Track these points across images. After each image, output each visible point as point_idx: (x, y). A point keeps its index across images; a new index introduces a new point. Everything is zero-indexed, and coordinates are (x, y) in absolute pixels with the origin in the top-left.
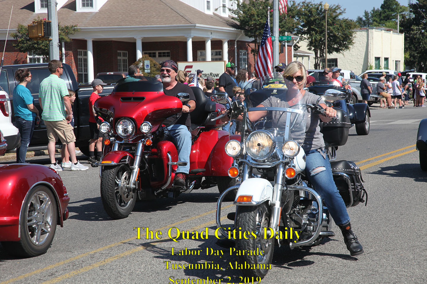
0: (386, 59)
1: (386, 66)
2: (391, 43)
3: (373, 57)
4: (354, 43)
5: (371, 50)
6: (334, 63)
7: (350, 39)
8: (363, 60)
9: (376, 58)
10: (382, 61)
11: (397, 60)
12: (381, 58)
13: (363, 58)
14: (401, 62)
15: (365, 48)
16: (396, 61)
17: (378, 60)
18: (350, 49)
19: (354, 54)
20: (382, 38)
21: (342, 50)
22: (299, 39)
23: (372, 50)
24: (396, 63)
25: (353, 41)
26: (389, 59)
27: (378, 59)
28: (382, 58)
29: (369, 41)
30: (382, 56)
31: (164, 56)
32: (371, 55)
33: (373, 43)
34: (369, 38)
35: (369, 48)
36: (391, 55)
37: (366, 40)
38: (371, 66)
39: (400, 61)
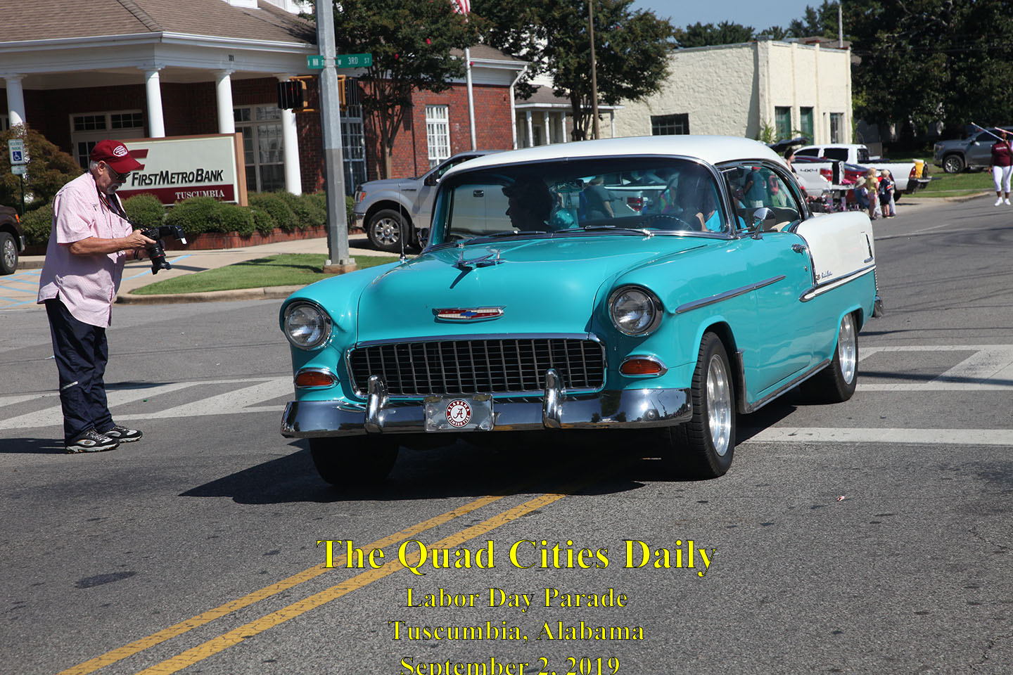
0: (807, 111)
1: (807, 127)
2: (817, 72)
3: (770, 106)
4: (668, 74)
5: (764, 90)
6: (682, 126)
7: (660, 63)
8: (747, 115)
9: (777, 108)
10: (795, 116)
11: (832, 112)
12: (791, 109)
13: (748, 110)
14: (845, 115)
15: (751, 87)
16: (832, 114)
17: (785, 113)
18: (662, 88)
19: (727, 102)
20: (793, 61)
21: (642, 93)
22: (526, 67)
23: (767, 89)
24: (832, 119)
25: (667, 69)
26: (815, 111)
27: (784, 111)
28: (794, 109)
29: (760, 69)
30: (794, 103)
31: (127, 125)
32: (765, 102)
33: (768, 74)
34: (760, 63)
35: (760, 87)
36: (818, 100)
37: (753, 67)
38: (766, 127)
39: (842, 114)
